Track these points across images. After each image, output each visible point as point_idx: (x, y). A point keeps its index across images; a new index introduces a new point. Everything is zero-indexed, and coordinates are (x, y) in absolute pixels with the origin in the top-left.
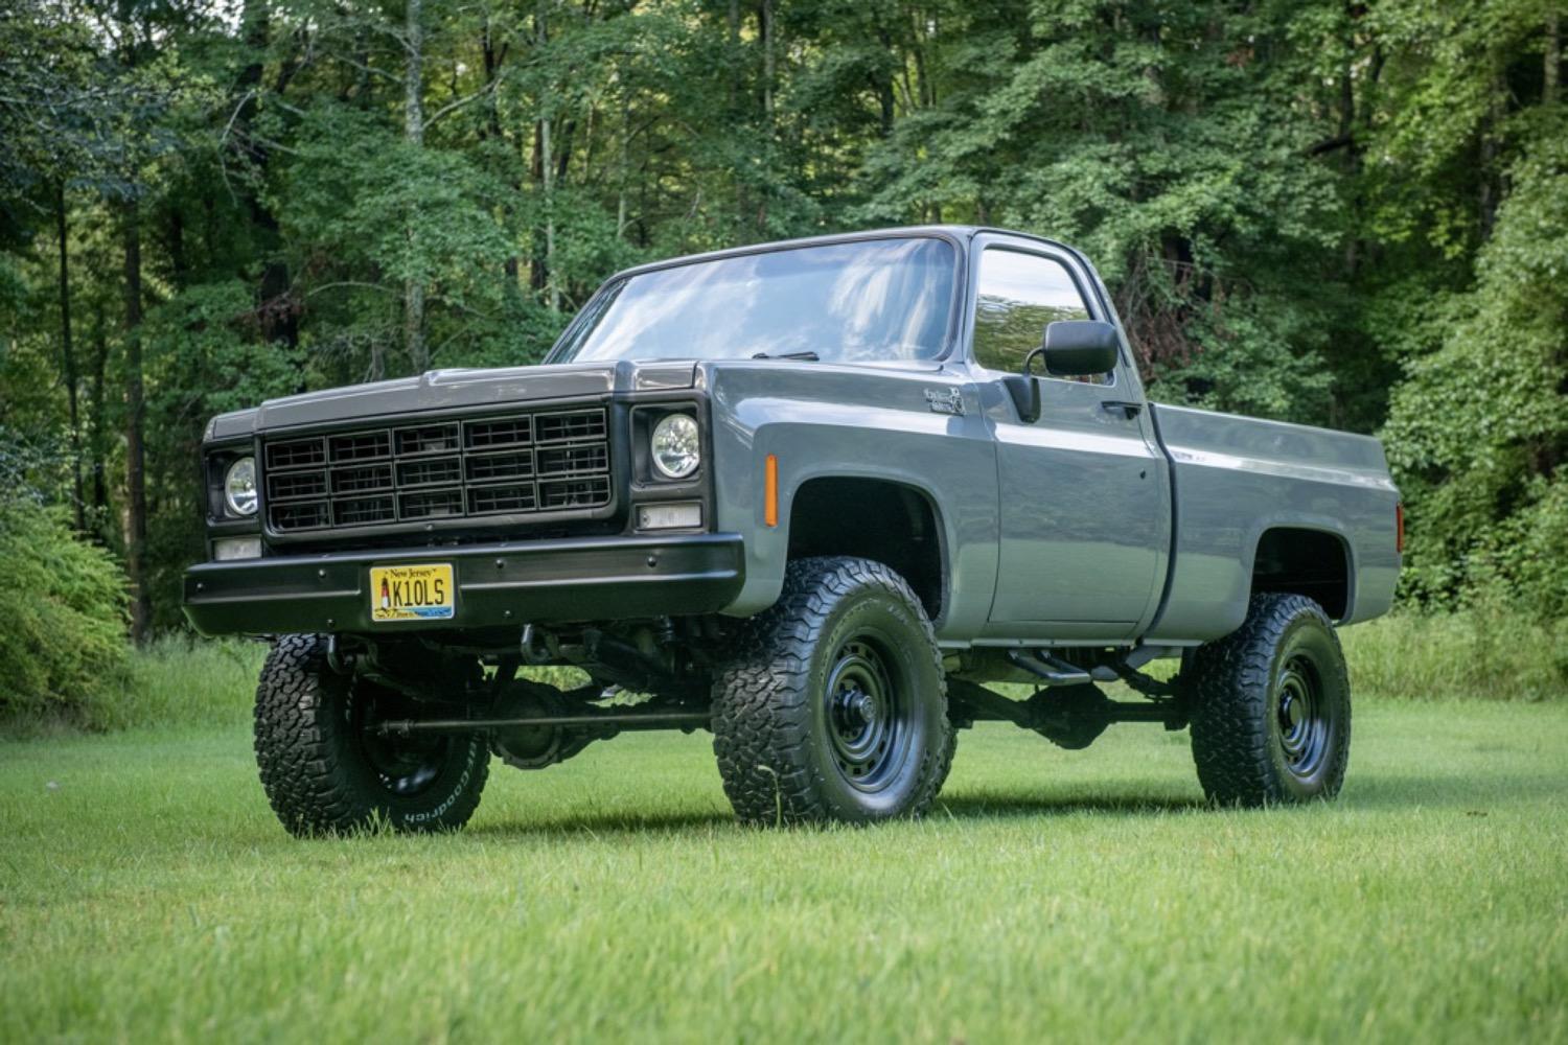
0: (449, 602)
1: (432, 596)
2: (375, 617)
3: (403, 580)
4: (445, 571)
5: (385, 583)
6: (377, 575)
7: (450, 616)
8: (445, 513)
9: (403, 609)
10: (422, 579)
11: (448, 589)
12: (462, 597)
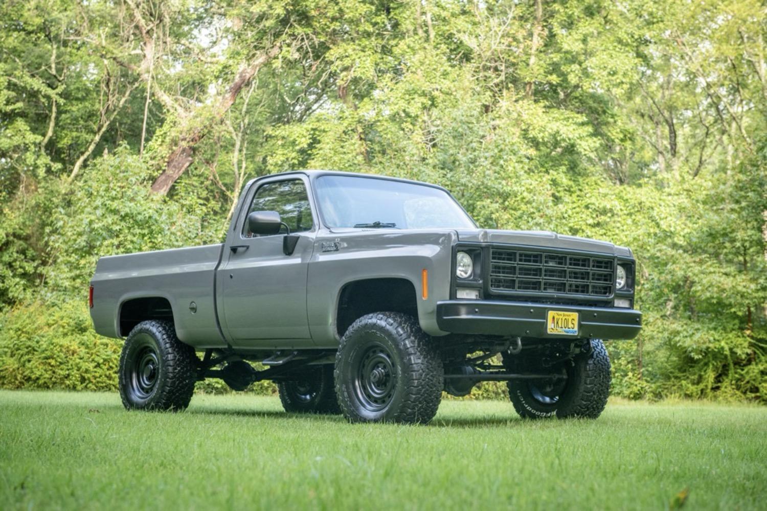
0: (576, 329)
1: (570, 325)
2: (549, 332)
3: (561, 317)
4: (575, 315)
5: (554, 318)
6: (551, 314)
7: (576, 334)
8: (552, 291)
9: (560, 329)
10: (567, 318)
11: (576, 323)
12: (580, 326)
